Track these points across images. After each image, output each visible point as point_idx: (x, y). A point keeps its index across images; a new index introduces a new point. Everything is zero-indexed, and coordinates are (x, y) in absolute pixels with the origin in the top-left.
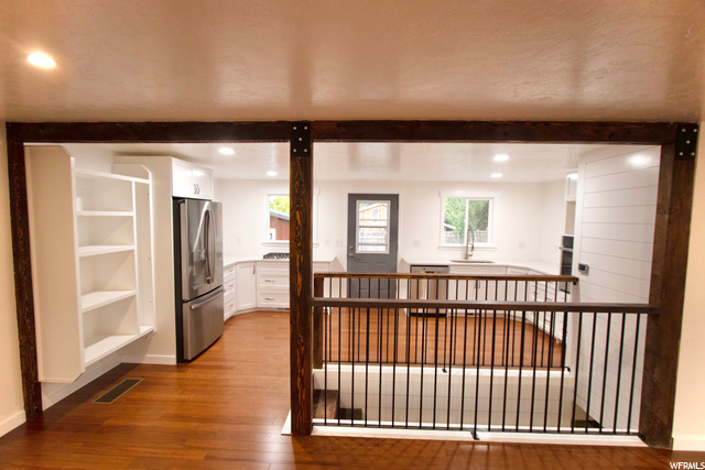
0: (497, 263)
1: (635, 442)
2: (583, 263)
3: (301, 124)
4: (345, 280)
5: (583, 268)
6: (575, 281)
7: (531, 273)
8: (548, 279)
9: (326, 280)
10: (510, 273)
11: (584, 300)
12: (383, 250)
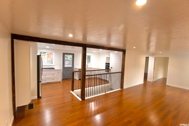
0: (93, 68)
1: (120, 89)
2: (111, 67)
3: (85, 44)
4: (78, 72)
5: (111, 68)
6: (110, 70)
7: (99, 69)
8: (103, 70)
9: (75, 73)
10: (96, 69)
11: (111, 72)
12: (71, 66)
